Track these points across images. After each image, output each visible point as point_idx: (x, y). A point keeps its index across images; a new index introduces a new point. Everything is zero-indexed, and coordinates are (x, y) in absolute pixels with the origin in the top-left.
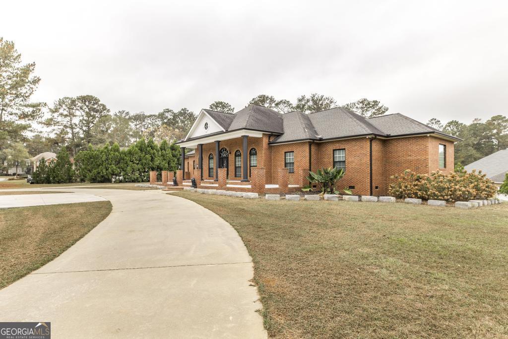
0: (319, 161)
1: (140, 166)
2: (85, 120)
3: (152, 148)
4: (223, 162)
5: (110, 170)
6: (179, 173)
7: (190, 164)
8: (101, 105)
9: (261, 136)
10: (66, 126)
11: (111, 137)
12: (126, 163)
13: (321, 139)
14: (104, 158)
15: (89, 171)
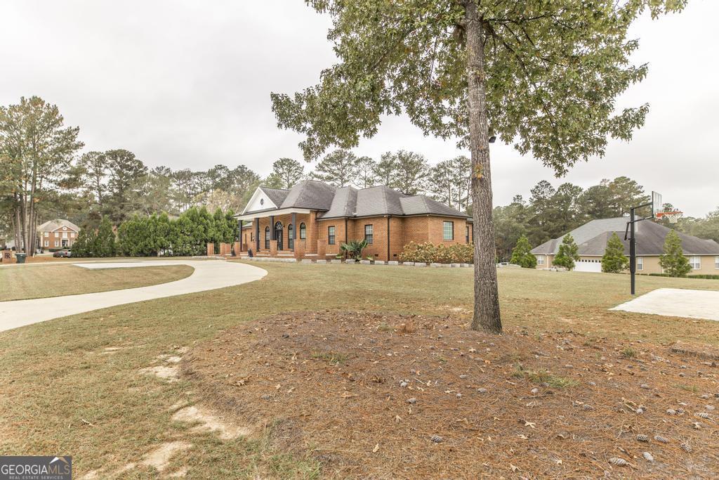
0: (355, 235)
1: (191, 238)
2: (117, 181)
3: (206, 218)
4: (277, 234)
5: (158, 242)
6: (237, 245)
7: (248, 237)
8: (137, 161)
9: (309, 213)
10: (91, 188)
11: (150, 202)
12: (177, 235)
13: (355, 217)
14: (152, 229)
15: (135, 243)
